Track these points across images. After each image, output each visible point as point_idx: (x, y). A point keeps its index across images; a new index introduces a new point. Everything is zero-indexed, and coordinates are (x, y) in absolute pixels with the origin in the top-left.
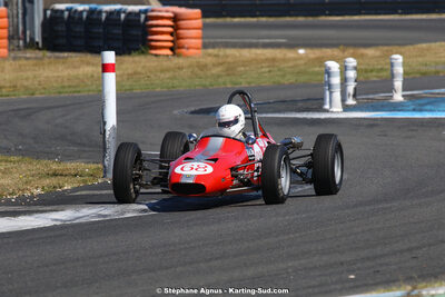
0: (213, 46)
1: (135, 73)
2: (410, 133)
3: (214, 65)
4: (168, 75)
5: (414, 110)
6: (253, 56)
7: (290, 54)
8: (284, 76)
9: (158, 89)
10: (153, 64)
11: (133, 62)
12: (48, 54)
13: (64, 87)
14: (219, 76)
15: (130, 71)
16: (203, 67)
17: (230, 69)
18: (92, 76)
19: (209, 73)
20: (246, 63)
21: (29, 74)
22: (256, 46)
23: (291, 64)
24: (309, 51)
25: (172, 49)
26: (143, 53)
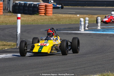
0: (56, 13)
1: (34, 20)
2: (99, 37)
3: (55, 18)
4: (42, 20)
5: (102, 31)
6: (65, 16)
7: (75, 16)
8: (72, 22)
9: (39, 24)
10: (39, 17)
11: (34, 17)
12: (13, 14)
13: (15, 23)
14: (56, 21)
15: (33, 19)
16: (52, 19)
17: (59, 20)
18: (23, 20)
19: (53, 20)
20: (63, 18)
21: (7, 19)
22: (67, 14)
23: (75, 19)
24: (80, 15)
25: (45, 14)
26: (37, 14)
